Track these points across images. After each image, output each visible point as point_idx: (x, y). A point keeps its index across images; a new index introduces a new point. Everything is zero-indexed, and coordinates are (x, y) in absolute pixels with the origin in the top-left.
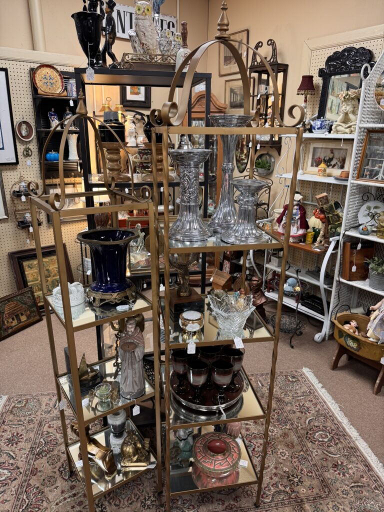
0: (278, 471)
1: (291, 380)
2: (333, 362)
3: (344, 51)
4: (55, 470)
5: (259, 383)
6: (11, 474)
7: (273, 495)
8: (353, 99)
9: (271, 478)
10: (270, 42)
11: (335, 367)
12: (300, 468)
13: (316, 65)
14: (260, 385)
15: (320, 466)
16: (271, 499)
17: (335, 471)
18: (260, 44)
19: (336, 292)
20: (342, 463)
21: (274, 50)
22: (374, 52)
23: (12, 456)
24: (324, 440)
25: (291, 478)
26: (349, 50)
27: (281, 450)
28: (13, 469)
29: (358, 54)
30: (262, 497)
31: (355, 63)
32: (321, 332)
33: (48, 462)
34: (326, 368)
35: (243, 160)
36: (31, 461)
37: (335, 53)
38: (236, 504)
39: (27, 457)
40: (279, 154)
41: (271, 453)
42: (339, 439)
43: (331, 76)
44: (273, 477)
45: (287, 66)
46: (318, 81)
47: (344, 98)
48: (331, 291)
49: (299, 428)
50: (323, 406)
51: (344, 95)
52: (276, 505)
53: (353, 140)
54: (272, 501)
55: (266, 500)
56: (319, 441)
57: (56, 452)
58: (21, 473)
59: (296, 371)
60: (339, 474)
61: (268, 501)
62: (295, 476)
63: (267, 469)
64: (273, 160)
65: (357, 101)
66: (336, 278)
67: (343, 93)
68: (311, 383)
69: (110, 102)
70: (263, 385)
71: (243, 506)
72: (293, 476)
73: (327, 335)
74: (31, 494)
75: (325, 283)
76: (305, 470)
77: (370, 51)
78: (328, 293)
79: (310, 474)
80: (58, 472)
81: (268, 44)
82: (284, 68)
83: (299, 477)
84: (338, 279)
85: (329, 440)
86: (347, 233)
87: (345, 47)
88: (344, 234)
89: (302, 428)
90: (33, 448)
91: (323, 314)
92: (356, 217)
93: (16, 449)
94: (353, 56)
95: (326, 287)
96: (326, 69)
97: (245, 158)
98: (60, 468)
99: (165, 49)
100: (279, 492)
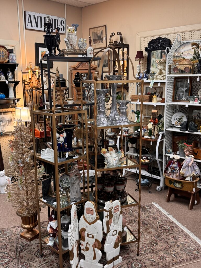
0: (146, 242)
1: (146, 207)
2: (167, 197)
3: (157, 39)
4: (32, 255)
5: (130, 210)
6: (9, 260)
7: (145, 251)
8: (163, 63)
9: (143, 245)
10: (118, 33)
11: (168, 200)
12: (156, 240)
13: (144, 45)
14: (131, 211)
15: (166, 238)
16: (144, 252)
17: (173, 239)
18: (113, 34)
19: (165, 162)
20: (176, 236)
21: (121, 37)
22: (171, 40)
23: (6, 253)
24: (167, 229)
25: (152, 244)
26: (159, 39)
27: (146, 235)
28: (9, 258)
29: (164, 41)
30: (140, 252)
31: (163, 45)
32: (159, 185)
33: (27, 253)
34: (164, 201)
35: (108, 95)
36: (17, 254)
37: (153, 40)
38: (128, 256)
39: (15, 253)
40: (128, 92)
41: (141, 236)
42: (173, 228)
43: (151, 51)
44: (144, 244)
45: (128, 45)
46: (145, 54)
47: (159, 62)
48: (162, 162)
49: (154, 226)
50: (164, 216)
51: (159, 61)
52: (147, 254)
53: (165, 83)
54: (144, 253)
55: (142, 253)
56: (164, 230)
57: (30, 249)
58: (14, 259)
59: (149, 204)
60: (175, 240)
61: (143, 253)
62: (154, 243)
63: (141, 242)
64: (125, 95)
65: (165, 64)
66: (164, 154)
67: (158, 60)
68: (157, 208)
69: (32, 65)
70: (132, 211)
71: (131, 256)
72: (153, 243)
73: (163, 187)
74: (24, 265)
75: (159, 158)
76: (159, 240)
77: (169, 40)
78: (161, 163)
79: (161, 242)
80: (34, 256)
81: (118, 34)
82: (127, 46)
83: (156, 243)
84: (165, 154)
85: (168, 229)
86: (167, 129)
87: (157, 37)
88: (165, 130)
89: (155, 226)
90: (16, 249)
91: (160, 176)
92: (171, 121)
93: (7, 250)
94: (161, 42)
95: (159, 160)
96: (148, 48)
97: (109, 94)
98: (35, 254)
99: (81, 47)
100: (148, 249)
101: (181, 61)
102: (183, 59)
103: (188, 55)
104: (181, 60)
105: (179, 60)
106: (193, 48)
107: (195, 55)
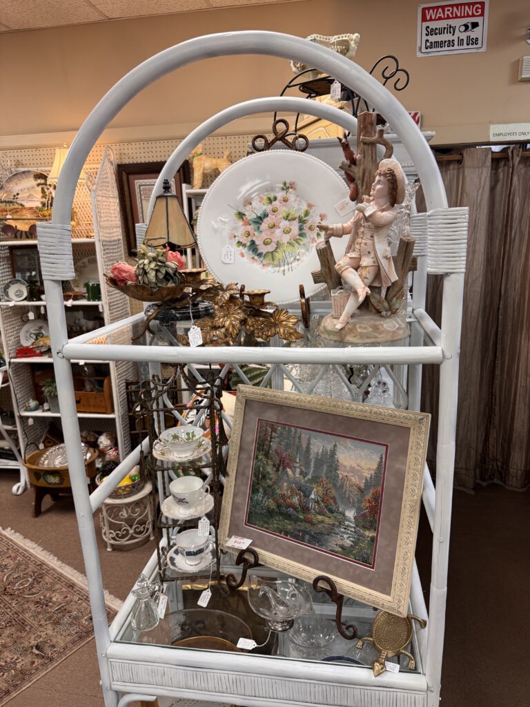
2: (33, 509)
15: (21, 611)
17: (37, 607)
19: (22, 431)
20: (45, 596)
24: (26, 586)
32: (19, 481)
42: (42, 577)
48: (16, 431)
50: (24, 555)
56: (20, 590)
60: (42, 607)
68: (9, 539)
78: (14, 434)
79: (10, 624)
84: (18, 414)
85: (30, 584)
88: (10, 363)
91: (16, 460)
101: (17, 212)
102: (20, 207)
103: (29, 199)
104: (16, 209)
105: (13, 209)
106: (38, 185)
107: (44, 200)
